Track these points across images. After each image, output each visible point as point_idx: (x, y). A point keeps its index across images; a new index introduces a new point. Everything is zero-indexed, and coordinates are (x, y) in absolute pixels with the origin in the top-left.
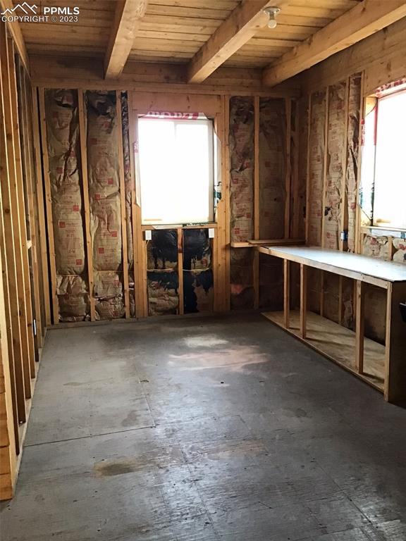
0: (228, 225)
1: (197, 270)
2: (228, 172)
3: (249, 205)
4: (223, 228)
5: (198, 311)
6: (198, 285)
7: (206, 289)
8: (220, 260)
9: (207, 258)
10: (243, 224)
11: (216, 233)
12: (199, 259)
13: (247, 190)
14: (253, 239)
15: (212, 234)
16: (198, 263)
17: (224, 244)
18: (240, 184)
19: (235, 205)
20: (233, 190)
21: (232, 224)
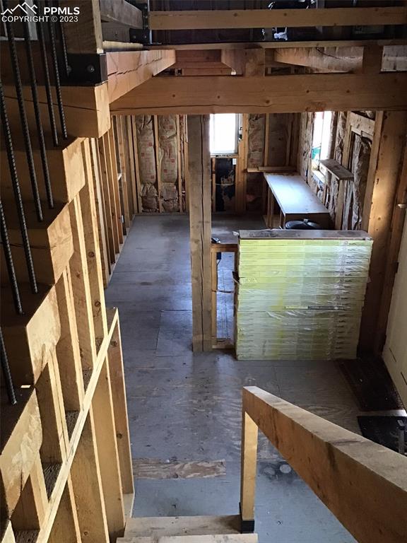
0: (246, 157)
1: (225, 184)
2: (247, 120)
3: (261, 143)
4: (243, 158)
5: (225, 211)
6: (225, 194)
7: (230, 198)
8: (240, 179)
9: (232, 177)
10: (257, 155)
11: (238, 161)
12: (226, 178)
13: (260, 133)
14: (263, 166)
15: (234, 162)
16: (225, 180)
17: (243, 169)
18: (256, 128)
19: (251, 143)
20: (250, 133)
21: (249, 156)
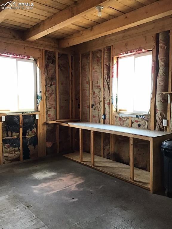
0: (45, 113)
1: (29, 136)
2: (44, 86)
3: (54, 103)
4: (43, 114)
5: (30, 158)
6: (30, 144)
7: (34, 146)
8: (41, 130)
9: (34, 130)
10: (52, 112)
11: (39, 117)
12: (31, 130)
13: (53, 95)
14: (56, 119)
15: (37, 117)
16: (30, 132)
17: (43, 122)
18: (50, 93)
19: (48, 103)
20: (47, 95)
21: (47, 112)
